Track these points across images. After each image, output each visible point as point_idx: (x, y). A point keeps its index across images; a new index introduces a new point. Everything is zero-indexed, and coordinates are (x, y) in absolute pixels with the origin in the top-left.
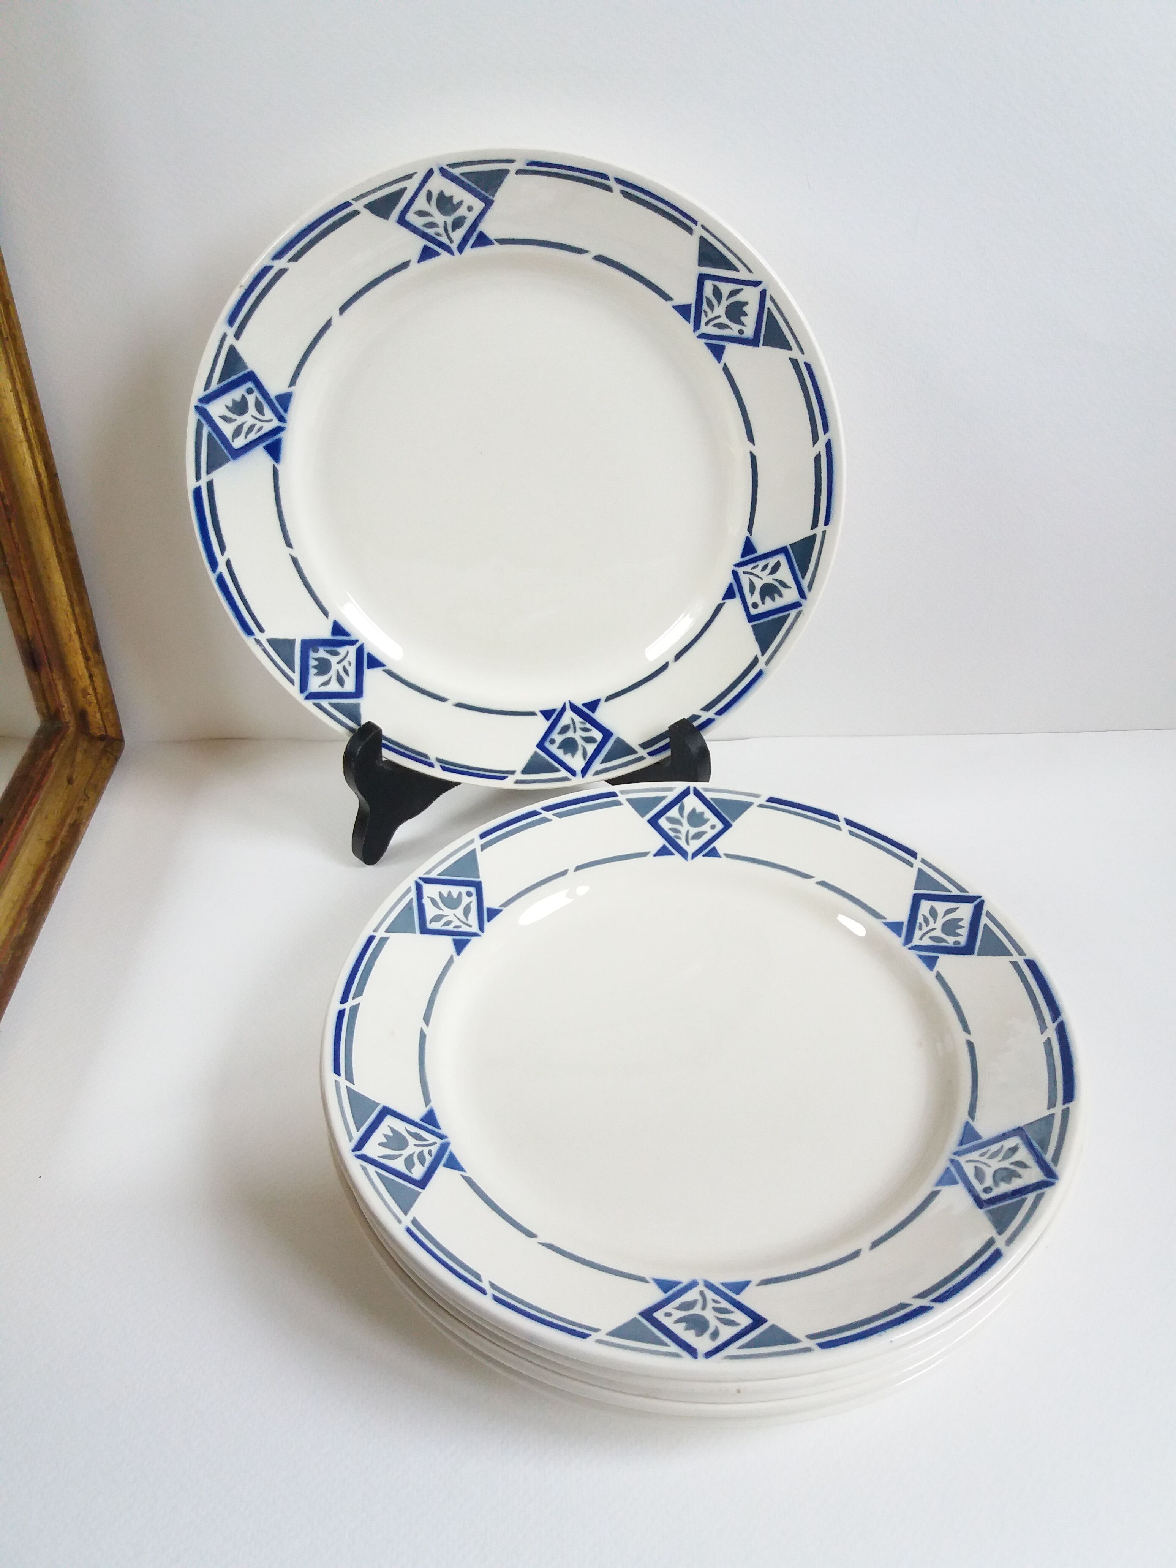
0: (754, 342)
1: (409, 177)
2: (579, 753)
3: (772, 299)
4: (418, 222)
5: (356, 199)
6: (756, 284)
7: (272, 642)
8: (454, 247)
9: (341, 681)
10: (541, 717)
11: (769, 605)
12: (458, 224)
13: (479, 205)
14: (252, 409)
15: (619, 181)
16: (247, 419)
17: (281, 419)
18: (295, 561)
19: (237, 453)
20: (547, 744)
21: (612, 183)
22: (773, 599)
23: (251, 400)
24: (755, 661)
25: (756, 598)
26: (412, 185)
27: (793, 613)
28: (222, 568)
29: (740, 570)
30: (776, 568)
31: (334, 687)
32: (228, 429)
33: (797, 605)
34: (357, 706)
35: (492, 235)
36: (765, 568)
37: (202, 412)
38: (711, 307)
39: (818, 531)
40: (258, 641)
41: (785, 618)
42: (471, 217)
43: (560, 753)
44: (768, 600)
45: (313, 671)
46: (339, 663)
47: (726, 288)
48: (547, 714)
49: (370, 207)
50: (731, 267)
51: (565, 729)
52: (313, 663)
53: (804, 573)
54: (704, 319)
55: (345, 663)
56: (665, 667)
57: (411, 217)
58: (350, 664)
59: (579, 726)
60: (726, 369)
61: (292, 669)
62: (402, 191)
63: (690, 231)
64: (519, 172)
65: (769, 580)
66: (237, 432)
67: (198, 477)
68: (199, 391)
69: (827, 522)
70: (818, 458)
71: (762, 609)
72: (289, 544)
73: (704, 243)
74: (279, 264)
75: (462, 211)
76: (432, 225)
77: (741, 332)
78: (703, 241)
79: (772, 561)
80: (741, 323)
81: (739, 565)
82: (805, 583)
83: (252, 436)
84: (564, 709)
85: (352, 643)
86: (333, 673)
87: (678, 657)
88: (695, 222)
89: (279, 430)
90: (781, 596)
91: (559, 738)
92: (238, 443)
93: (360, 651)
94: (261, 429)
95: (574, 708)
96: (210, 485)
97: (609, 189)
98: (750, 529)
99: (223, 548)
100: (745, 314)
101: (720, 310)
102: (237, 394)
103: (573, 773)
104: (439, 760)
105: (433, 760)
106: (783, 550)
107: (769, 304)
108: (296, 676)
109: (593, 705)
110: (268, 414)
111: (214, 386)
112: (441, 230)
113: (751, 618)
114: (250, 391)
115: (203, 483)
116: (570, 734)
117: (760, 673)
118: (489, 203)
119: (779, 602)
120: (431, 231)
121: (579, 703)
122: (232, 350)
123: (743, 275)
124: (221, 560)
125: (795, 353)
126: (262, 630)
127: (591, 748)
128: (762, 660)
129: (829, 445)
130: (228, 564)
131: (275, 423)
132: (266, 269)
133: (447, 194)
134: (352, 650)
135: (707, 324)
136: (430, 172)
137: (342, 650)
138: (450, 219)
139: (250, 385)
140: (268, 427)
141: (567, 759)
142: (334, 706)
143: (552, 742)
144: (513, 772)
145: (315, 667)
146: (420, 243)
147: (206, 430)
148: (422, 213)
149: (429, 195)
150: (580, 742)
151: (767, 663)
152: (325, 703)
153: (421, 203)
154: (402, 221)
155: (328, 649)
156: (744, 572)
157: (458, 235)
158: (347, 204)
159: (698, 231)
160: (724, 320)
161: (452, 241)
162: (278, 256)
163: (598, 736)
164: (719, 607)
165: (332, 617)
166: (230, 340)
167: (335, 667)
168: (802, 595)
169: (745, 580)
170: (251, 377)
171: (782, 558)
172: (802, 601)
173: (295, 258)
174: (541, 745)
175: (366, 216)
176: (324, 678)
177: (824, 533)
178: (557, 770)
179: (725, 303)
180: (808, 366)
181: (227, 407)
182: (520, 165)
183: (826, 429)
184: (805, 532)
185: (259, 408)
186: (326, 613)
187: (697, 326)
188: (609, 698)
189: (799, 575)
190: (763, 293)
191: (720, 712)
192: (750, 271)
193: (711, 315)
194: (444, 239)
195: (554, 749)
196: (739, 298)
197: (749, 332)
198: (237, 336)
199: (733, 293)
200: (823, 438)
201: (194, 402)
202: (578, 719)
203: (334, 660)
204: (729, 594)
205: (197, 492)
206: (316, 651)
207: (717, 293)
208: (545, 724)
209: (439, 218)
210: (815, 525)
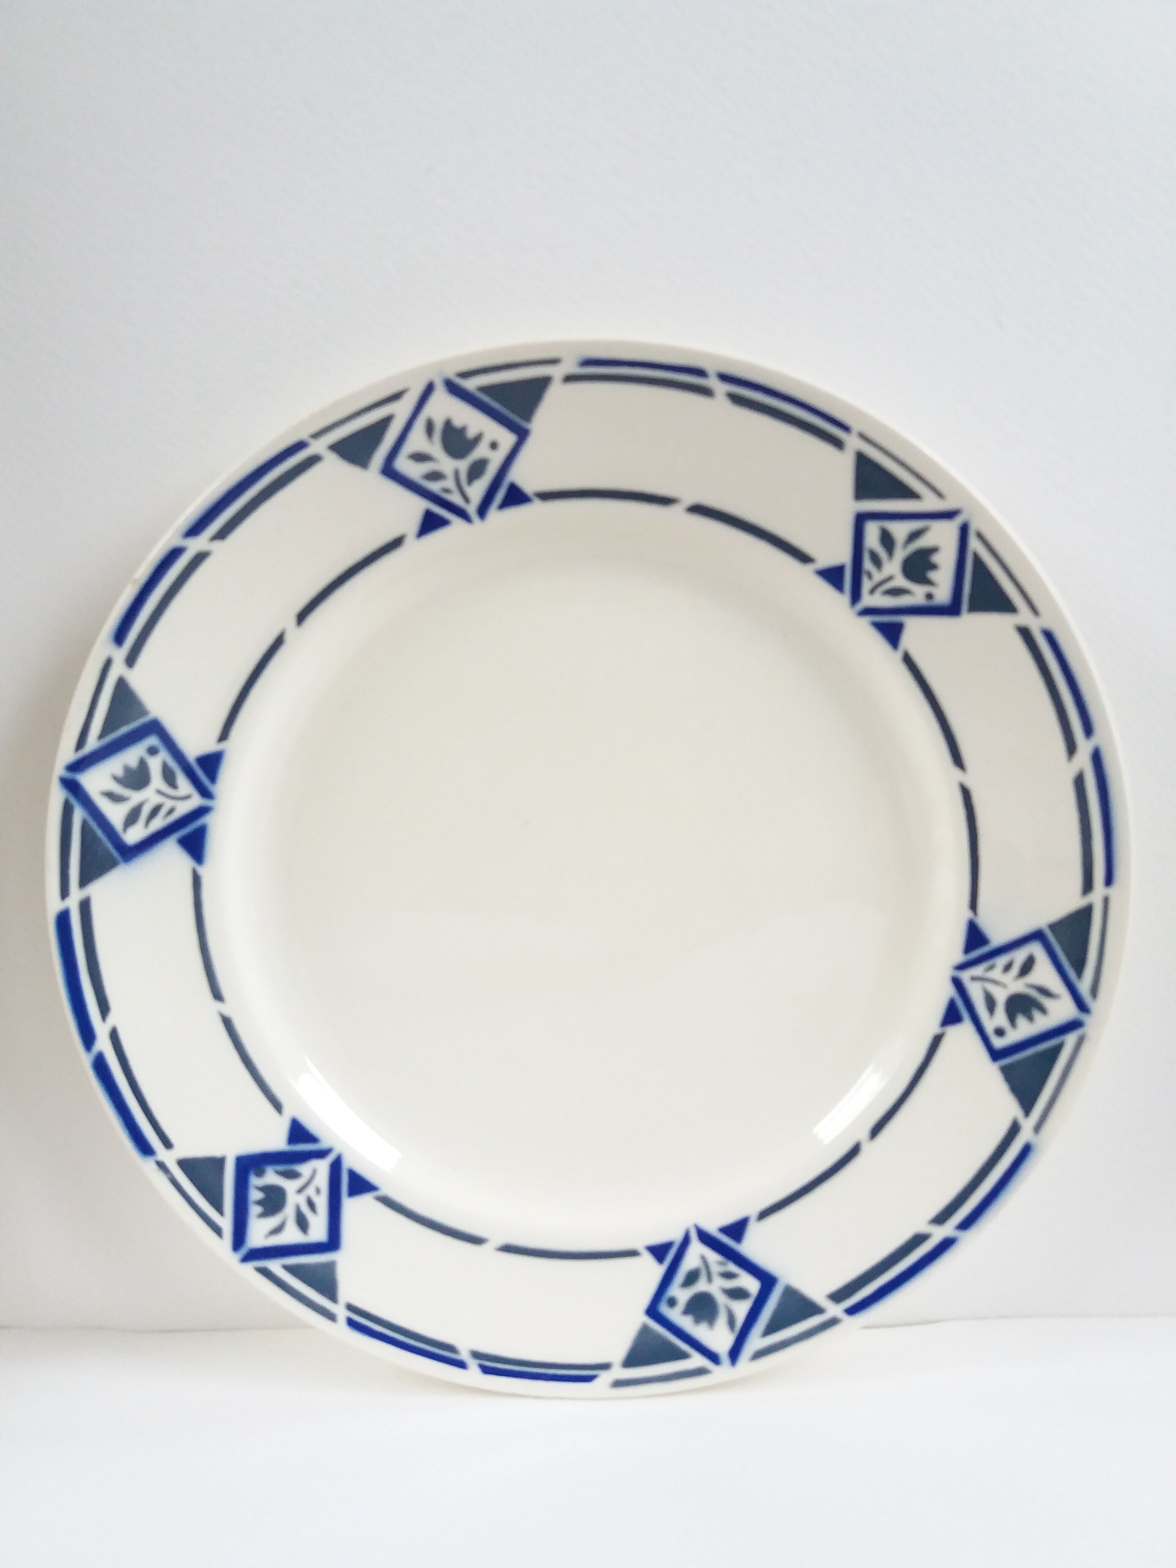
0: (952, 609)
1: (396, 397)
2: (722, 1321)
3: (980, 536)
4: (414, 471)
5: (317, 435)
6: (949, 515)
7: (185, 1165)
8: (472, 509)
9: (302, 1223)
10: (648, 1259)
11: (1024, 1029)
12: (477, 470)
13: (507, 439)
14: (157, 780)
15: (725, 378)
16: (149, 796)
17: (206, 793)
18: (227, 1023)
19: (130, 853)
20: (664, 1309)
21: (713, 383)
22: (1030, 1018)
23: (155, 765)
24: (1014, 1130)
25: (1000, 1018)
26: (401, 410)
27: (1070, 1040)
28: (103, 1044)
29: (965, 976)
30: (1027, 967)
31: (292, 1236)
32: (115, 814)
33: (1073, 1025)
34: (330, 1267)
35: (529, 486)
36: (1008, 968)
37: (72, 786)
38: (877, 561)
39: (1096, 897)
40: (161, 1166)
41: (1056, 1051)
42: (496, 460)
43: (686, 1323)
44: (1021, 1020)
45: (255, 1210)
46: (300, 1191)
47: (900, 530)
48: (658, 1252)
49: (338, 448)
50: (909, 494)
51: (692, 1278)
52: (255, 1195)
53: (1079, 968)
54: (867, 585)
55: (310, 1191)
56: (855, 1151)
57: (403, 464)
58: (318, 1191)
59: (716, 1269)
60: (908, 660)
61: (219, 1208)
62: (385, 422)
63: (838, 444)
64: (569, 379)
65: (1018, 986)
66: (132, 818)
67: (64, 892)
68: (67, 753)
69: (1109, 880)
70: (1079, 782)
71: (1013, 1036)
72: (217, 995)
73: (863, 463)
74: (195, 545)
75: (481, 451)
76: (435, 476)
77: (929, 596)
78: (862, 460)
79: (1019, 956)
80: (928, 582)
81: (962, 967)
82: (1084, 986)
83: (158, 823)
84: (686, 1241)
85: (321, 1154)
86: (289, 1211)
87: (876, 1130)
88: (846, 428)
89: (201, 812)
90: (1043, 1010)
91: (681, 1294)
92: (133, 836)
93: (336, 1167)
94: (171, 811)
95: (706, 1238)
96: (85, 906)
97: (706, 392)
98: (973, 905)
99: (104, 1008)
100: (934, 567)
101: (893, 567)
102: (131, 756)
103: (714, 1358)
104: (476, 1355)
105: (464, 1356)
106: (1037, 936)
107: (974, 544)
108: (226, 1222)
109: (737, 1230)
110: (184, 786)
111: (93, 743)
112: (450, 483)
113: (996, 1055)
114: (153, 751)
115: (73, 903)
116: (701, 1286)
117: (1026, 1151)
118: (522, 434)
119: (1042, 1023)
120: (435, 487)
121: (712, 1227)
122: (122, 686)
123: (929, 503)
124: (101, 1030)
125: (1024, 617)
126: (167, 1144)
127: (741, 1309)
128: (1027, 1125)
129: (1097, 758)
130: (114, 1036)
131: (196, 801)
132: (174, 554)
133: (458, 422)
134: (322, 1167)
135: (872, 591)
136: (429, 389)
137: (305, 1169)
138: (463, 465)
139: (153, 740)
140: (183, 809)
141: (700, 1332)
142: (292, 1270)
143: (672, 1302)
144: (606, 1367)
145: (259, 1203)
146: (418, 506)
147: (79, 815)
148: (419, 457)
149: (430, 427)
150: (721, 1299)
151: (1038, 1128)
152: (275, 1266)
153: (417, 441)
154: (389, 471)
155: (281, 1168)
156: (974, 979)
157: (477, 491)
158: (300, 446)
159: (853, 443)
160: (901, 581)
161: (466, 499)
162: (195, 530)
163: (752, 1285)
164: (937, 1041)
165: (289, 1112)
166: (118, 669)
167: (294, 1200)
168: (1082, 1006)
169: (976, 993)
170: (155, 728)
171: (1036, 949)
172: (1084, 1017)
173: (222, 535)
174: (652, 1311)
175: (332, 464)
176: (273, 1222)
177: (1106, 901)
178: (684, 1356)
179: (900, 554)
180: (1049, 636)
181: (116, 779)
182: (569, 366)
183: (1088, 730)
184: (1072, 901)
185: (169, 777)
186: (278, 1106)
187: (856, 596)
188: (764, 1214)
189: (1072, 974)
190: (964, 530)
191: (966, 1225)
192: (940, 495)
193: (878, 577)
194: (455, 498)
195: (676, 1315)
196: (923, 542)
197: (943, 594)
198: (131, 660)
199: (914, 536)
200: (1084, 747)
201: (59, 770)
202: (713, 1257)
203: (290, 1186)
204: (951, 1017)
205: (63, 920)
206: (260, 1173)
207: (887, 540)
208: (657, 1271)
209: (447, 464)
210: (1088, 886)
